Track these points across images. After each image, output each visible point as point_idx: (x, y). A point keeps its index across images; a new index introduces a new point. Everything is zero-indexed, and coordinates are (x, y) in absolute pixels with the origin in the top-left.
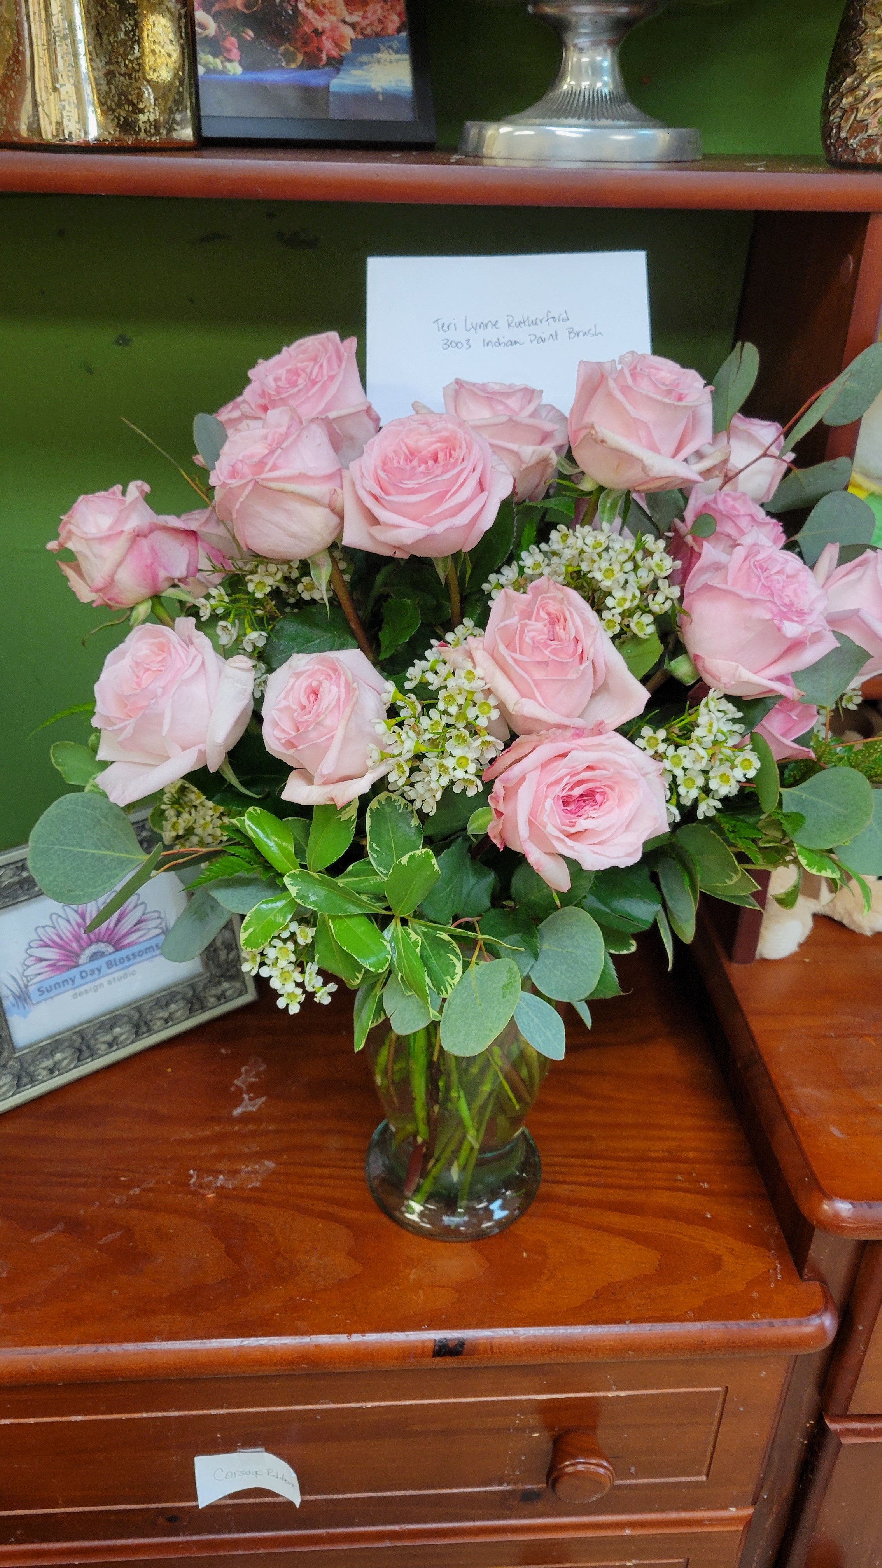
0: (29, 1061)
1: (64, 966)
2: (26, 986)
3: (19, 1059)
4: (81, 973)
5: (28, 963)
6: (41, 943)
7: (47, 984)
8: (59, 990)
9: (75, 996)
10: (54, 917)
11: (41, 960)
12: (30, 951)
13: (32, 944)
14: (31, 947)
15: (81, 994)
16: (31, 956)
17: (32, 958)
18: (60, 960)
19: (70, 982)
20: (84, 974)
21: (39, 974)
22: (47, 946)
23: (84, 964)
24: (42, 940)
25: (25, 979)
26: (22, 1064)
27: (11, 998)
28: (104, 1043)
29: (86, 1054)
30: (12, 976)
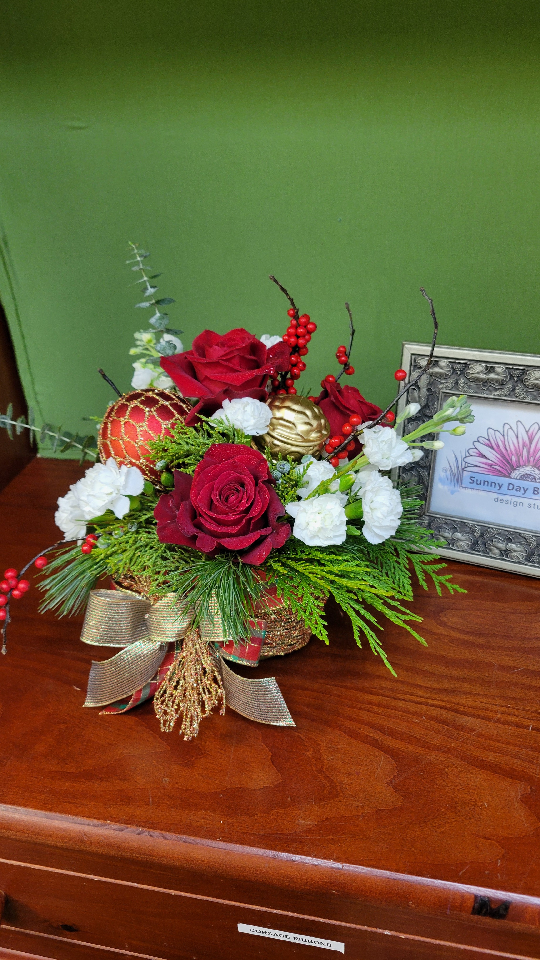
0: (437, 525)
1: (498, 471)
2: (463, 470)
3: (430, 518)
4: (509, 484)
5: (472, 452)
6: (488, 442)
7: (478, 477)
8: (485, 488)
9: (496, 500)
10: (507, 427)
11: (482, 456)
12: (477, 444)
13: (480, 439)
14: (478, 441)
15: (502, 501)
16: (476, 448)
17: (475, 450)
18: (496, 464)
19: (497, 487)
20: (511, 487)
21: (476, 466)
22: (492, 448)
23: (514, 478)
24: (489, 440)
25: (464, 463)
27: (448, 472)
28: (497, 548)
29: (481, 547)
30: (455, 456)
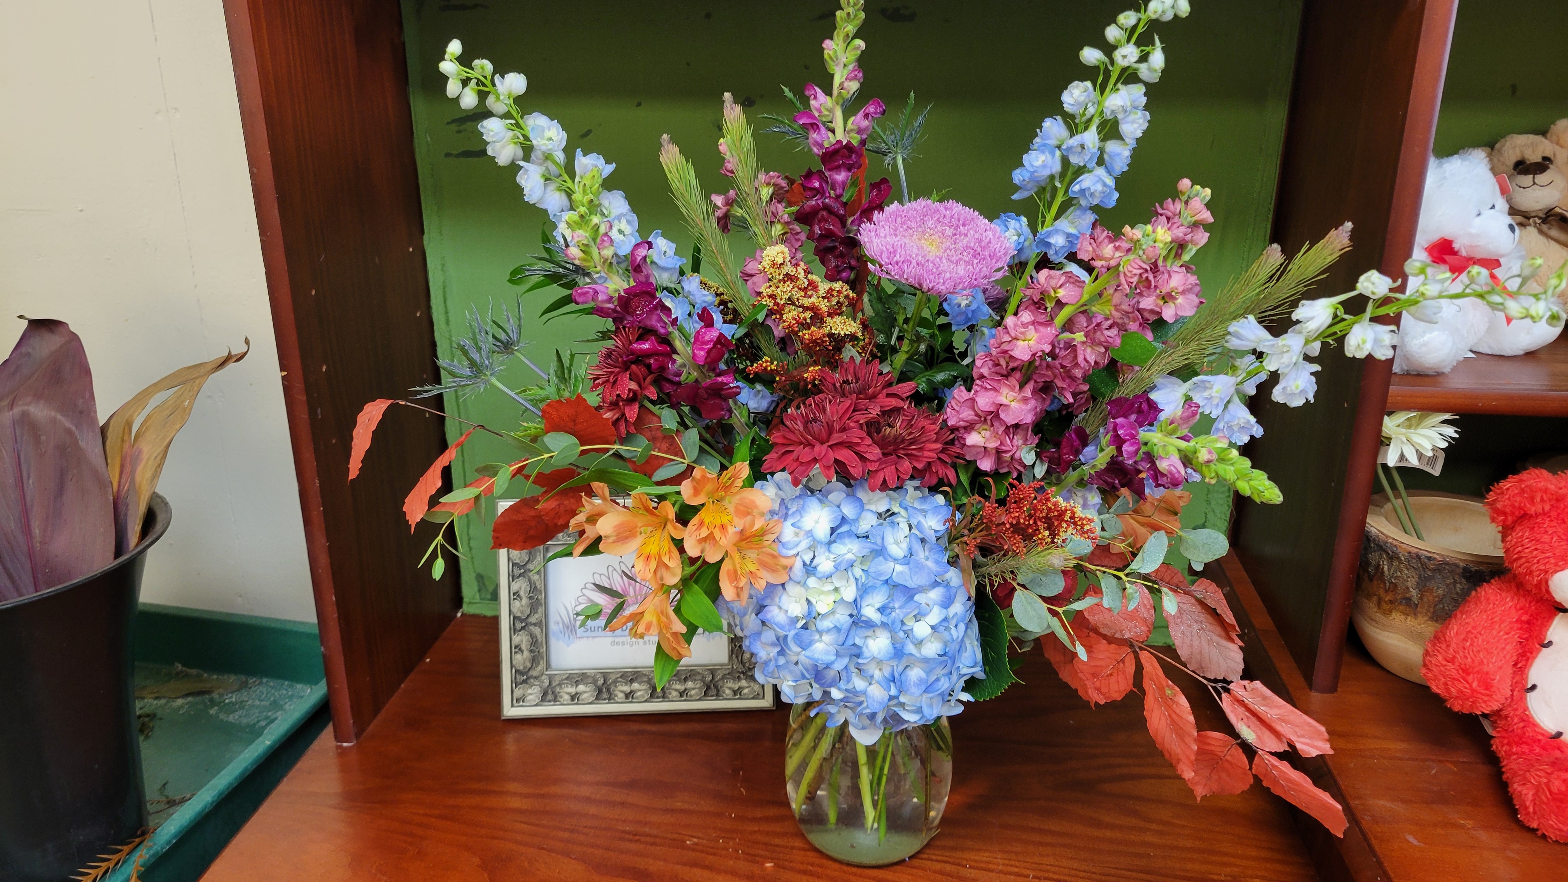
0: (557, 683)
2: (575, 619)
3: (551, 678)
5: (579, 601)
9: (612, 643)
10: (611, 569)
12: (585, 591)
14: (585, 588)
15: (618, 643)
16: (584, 595)
17: (584, 598)
24: (596, 585)
25: (573, 615)
26: (550, 682)
27: (561, 625)
28: (622, 692)
29: (605, 695)
30: (565, 607)
